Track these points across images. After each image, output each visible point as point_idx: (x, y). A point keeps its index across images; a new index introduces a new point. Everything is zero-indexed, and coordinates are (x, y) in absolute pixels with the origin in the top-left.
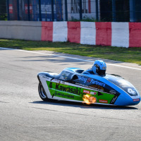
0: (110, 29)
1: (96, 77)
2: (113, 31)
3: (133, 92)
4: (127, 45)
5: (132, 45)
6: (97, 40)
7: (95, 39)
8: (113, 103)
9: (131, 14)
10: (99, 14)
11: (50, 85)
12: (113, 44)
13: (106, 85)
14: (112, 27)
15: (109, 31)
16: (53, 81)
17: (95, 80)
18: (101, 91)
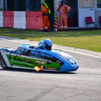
0: (13, 16)
1: (45, 51)
2: (15, 18)
3: (73, 62)
4: (24, 27)
5: (27, 27)
6: (4, 24)
7: (2, 23)
8: (59, 70)
9: (27, 6)
10: (6, 5)
11: (10, 57)
12: (15, 27)
13: (53, 57)
14: (14, 15)
15: (12, 18)
16: (11, 54)
17: (45, 53)
18: (50, 61)
